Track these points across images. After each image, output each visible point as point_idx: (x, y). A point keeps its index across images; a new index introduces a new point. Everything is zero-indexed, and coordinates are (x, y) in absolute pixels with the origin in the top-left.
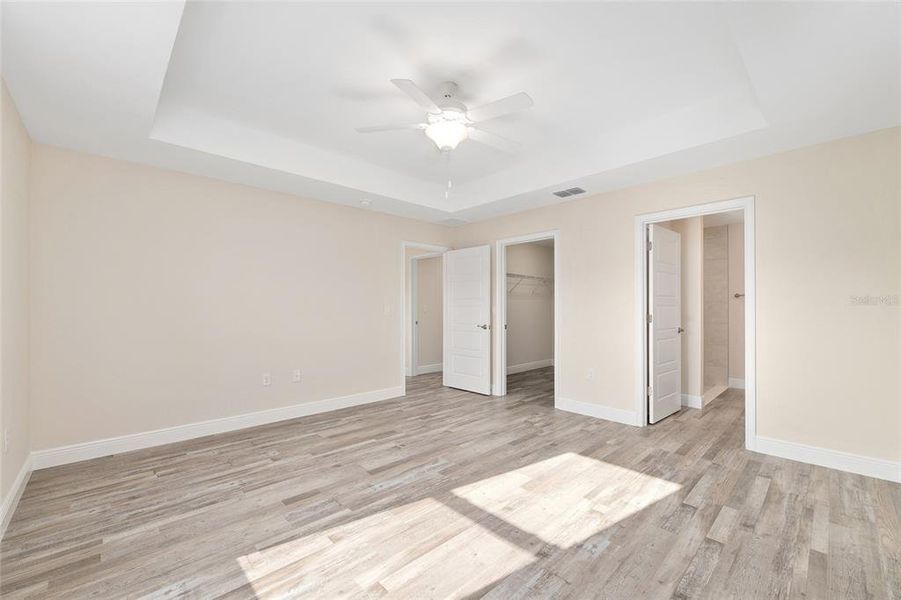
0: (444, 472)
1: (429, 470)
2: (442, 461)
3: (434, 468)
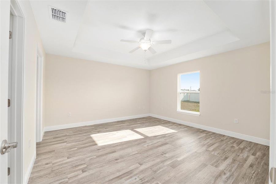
0: (145, 142)
1: (150, 143)
2: (146, 146)
3: (148, 143)
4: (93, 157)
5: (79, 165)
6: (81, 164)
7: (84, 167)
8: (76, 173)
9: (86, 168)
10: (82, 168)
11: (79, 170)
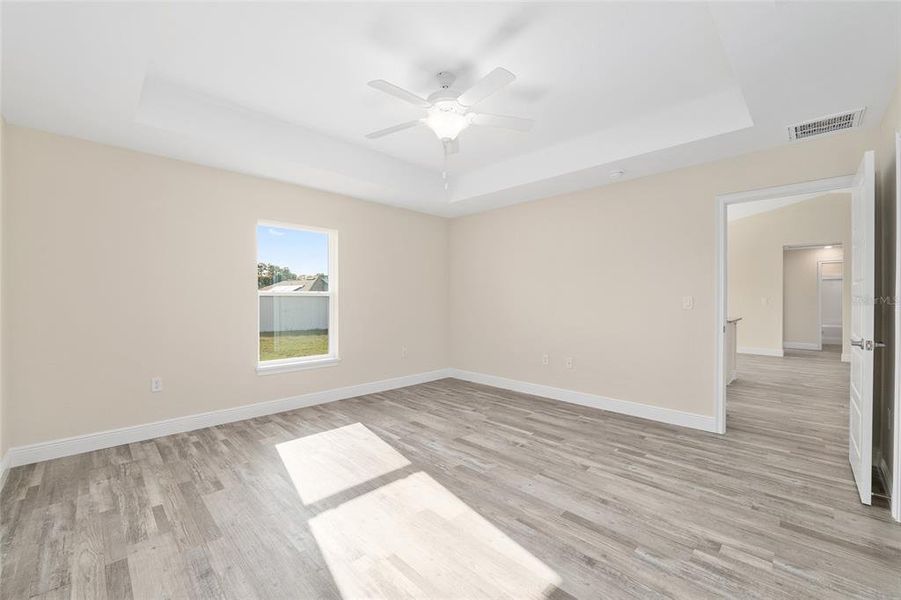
4: (648, 557)
5: (716, 570)
6: (707, 568)
7: (704, 551)
8: (741, 557)
9: (700, 547)
10: (714, 555)
11: (724, 557)
